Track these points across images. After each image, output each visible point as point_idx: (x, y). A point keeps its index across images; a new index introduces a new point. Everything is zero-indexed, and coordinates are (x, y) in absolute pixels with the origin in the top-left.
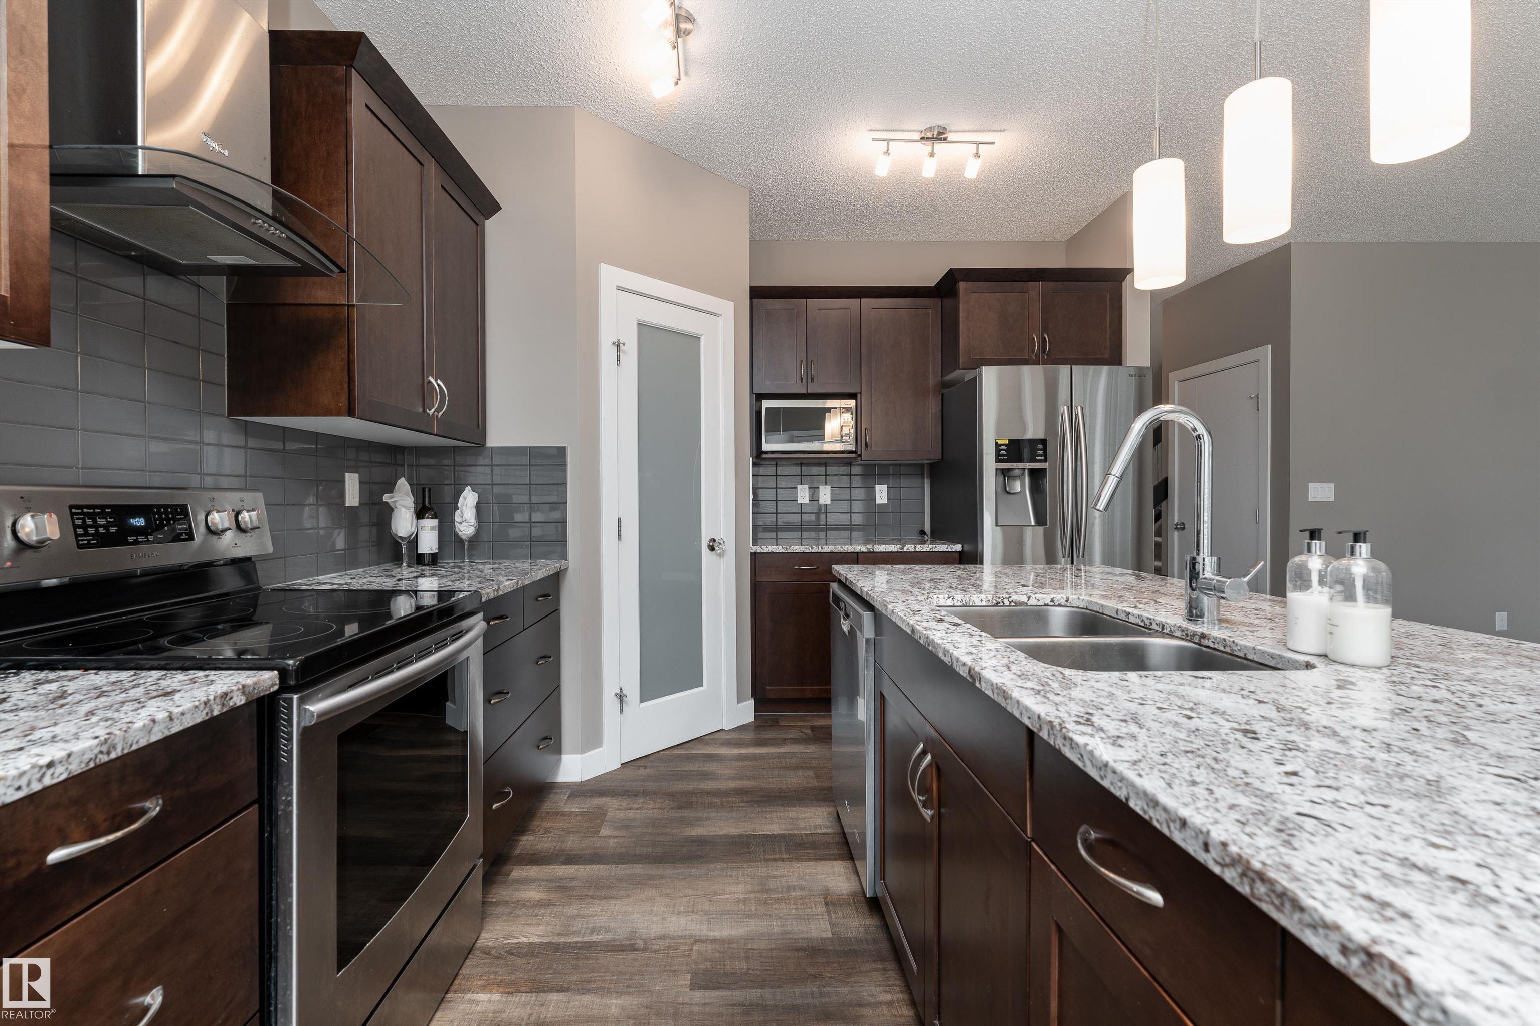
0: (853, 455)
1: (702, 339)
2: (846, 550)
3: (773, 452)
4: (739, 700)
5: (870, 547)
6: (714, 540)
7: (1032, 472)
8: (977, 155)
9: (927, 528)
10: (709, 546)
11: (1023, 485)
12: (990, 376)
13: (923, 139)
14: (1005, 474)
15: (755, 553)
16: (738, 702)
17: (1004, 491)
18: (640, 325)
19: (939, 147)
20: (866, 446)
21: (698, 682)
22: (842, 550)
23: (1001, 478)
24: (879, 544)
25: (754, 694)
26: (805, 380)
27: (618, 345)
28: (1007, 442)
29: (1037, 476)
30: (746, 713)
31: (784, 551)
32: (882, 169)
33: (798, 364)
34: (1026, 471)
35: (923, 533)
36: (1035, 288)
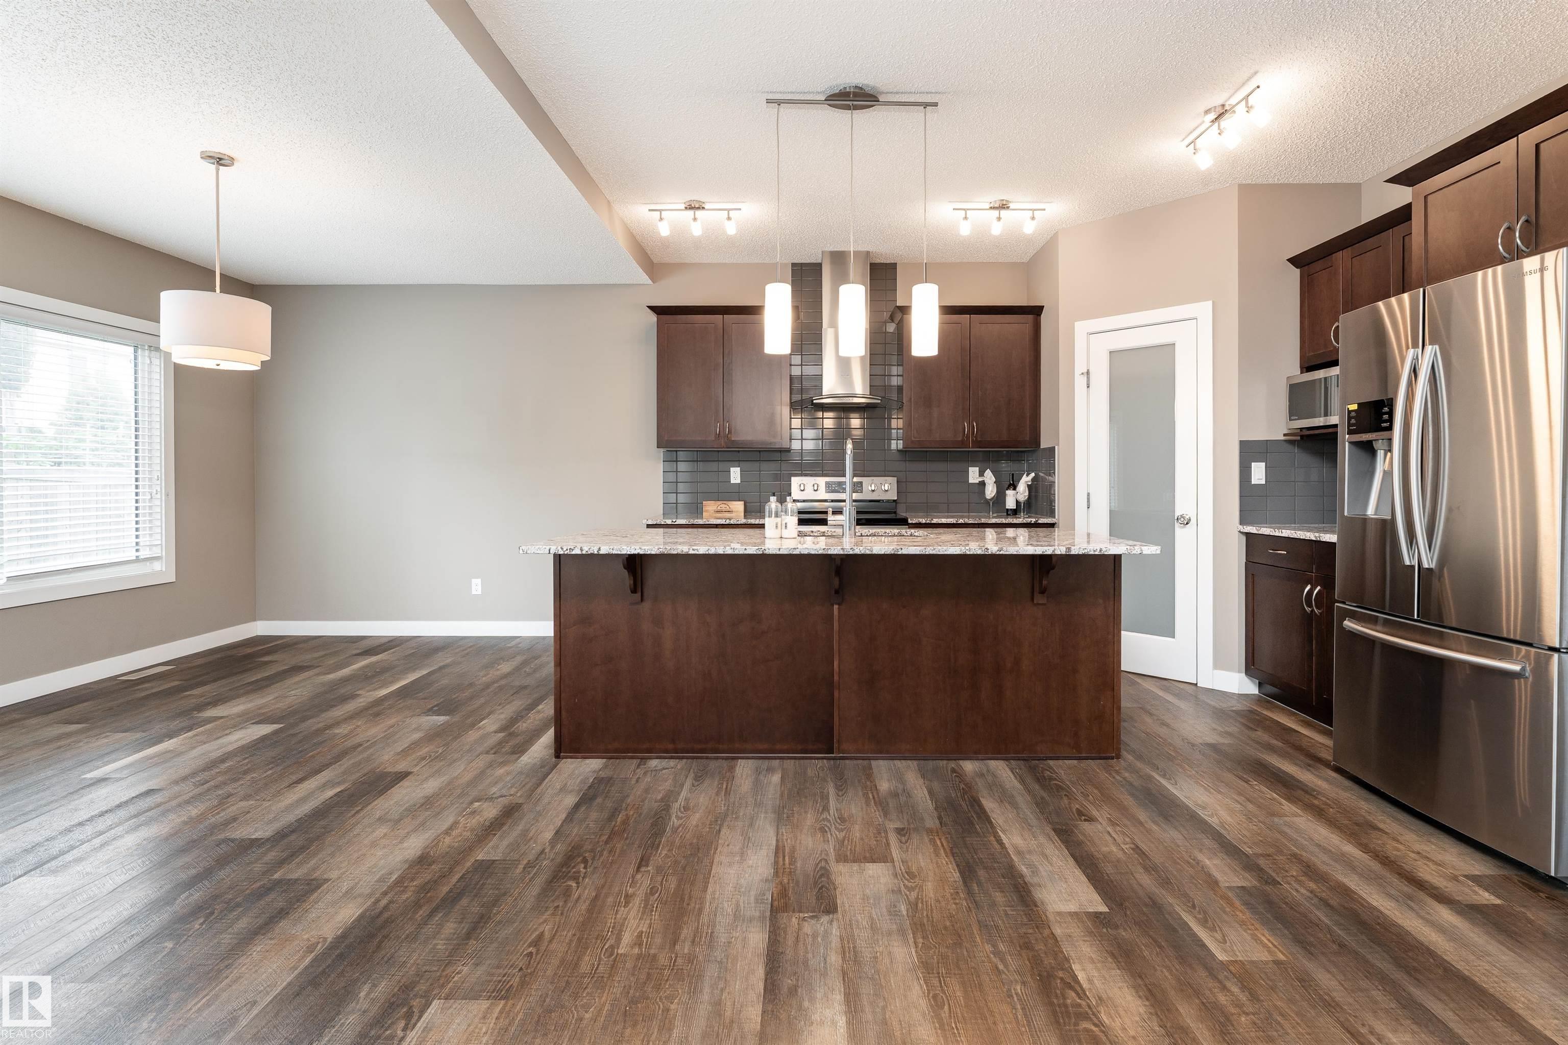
6: (1184, 516)
15: (1245, 533)
36: (1511, 148)
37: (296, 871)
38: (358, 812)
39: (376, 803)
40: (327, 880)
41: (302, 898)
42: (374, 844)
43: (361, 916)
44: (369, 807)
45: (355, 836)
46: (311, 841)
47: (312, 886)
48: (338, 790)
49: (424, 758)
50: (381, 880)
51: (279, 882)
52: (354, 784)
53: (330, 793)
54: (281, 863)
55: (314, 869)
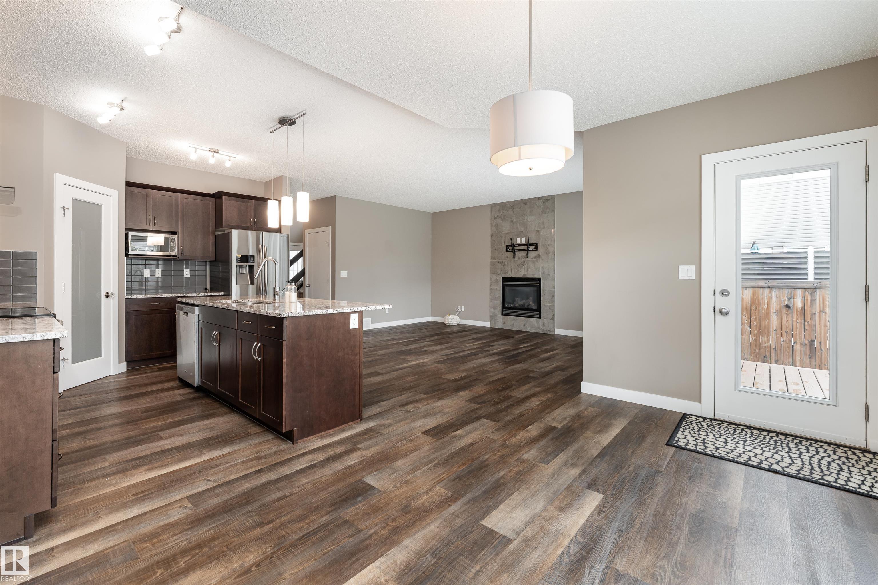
0: (176, 258)
1: (103, 206)
2: (173, 296)
3: (134, 255)
4: (120, 362)
5: (184, 294)
6: (108, 293)
7: (249, 266)
8: (230, 160)
9: (208, 287)
10: (105, 296)
11: (246, 271)
12: (235, 234)
13: (210, 151)
14: (240, 267)
15: (127, 299)
16: (119, 363)
17: (239, 273)
18: (73, 199)
19: (215, 154)
20: (182, 254)
21: (98, 354)
22: (171, 296)
23: (238, 268)
24: (188, 293)
25: (127, 360)
26: (151, 224)
27: (64, 208)
28: (240, 256)
29: (251, 268)
30: (123, 367)
31: (143, 297)
32: (193, 157)
33: (148, 218)
34: (248, 266)
35: (206, 289)
36: (251, 202)
37: (474, 406)
38: (451, 419)
39: (444, 422)
40: (466, 401)
41: (472, 399)
42: (450, 407)
43: (459, 392)
44: (447, 420)
45: (455, 411)
46: (469, 413)
47: (470, 401)
48: (455, 433)
49: (411, 441)
50: (452, 397)
51: (478, 404)
52: (448, 434)
53: (459, 432)
54: (477, 409)
55: (469, 405)
